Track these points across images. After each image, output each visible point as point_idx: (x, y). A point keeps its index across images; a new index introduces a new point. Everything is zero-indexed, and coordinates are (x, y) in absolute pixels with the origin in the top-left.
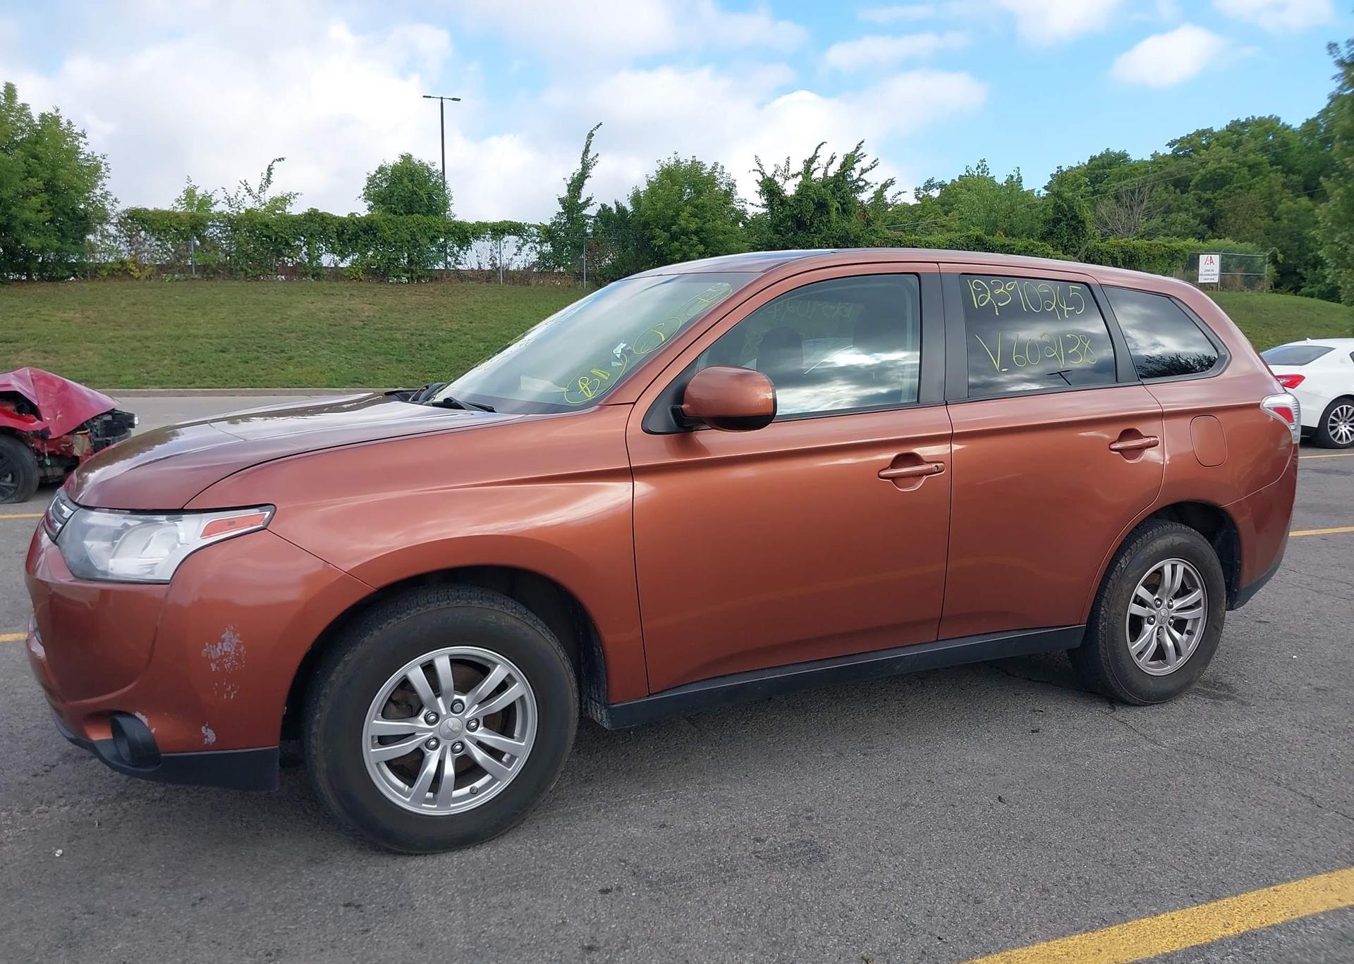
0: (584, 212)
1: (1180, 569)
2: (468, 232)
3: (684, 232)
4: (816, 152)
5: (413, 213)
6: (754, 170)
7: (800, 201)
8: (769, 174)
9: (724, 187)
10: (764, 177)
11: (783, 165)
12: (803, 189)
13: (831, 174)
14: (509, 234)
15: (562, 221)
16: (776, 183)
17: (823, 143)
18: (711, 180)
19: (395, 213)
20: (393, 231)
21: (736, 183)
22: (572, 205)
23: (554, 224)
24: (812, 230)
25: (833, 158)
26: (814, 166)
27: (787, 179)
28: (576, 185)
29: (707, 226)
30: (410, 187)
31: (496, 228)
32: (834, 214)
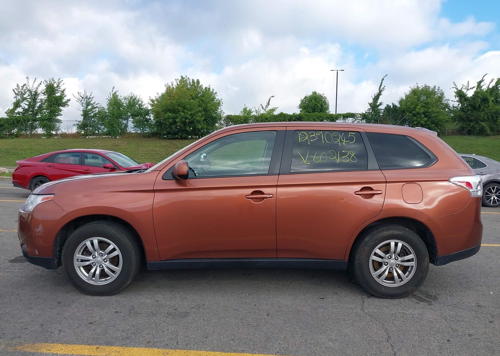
0: (379, 108)
2: (334, 117)
3: (418, 113)
4: (483, 78)
5: (315, 112)
6: (453, 88)
7: (474, 98)
8: (459, 89)
9: (439, 95)
10: (457, 90)
11: (466, 84)
12: (476, 93)
13: (491, 87)
14: (350, 117)
15: (370, 111)
16: (463, 92)
17: (486, 74)
18: (433, 93)
19: (309, 112)
20: (307, 119)
21: (444, 93)
22: (374, 106)
23: (366, 113)
24: (480, 110)
25: (492, 80)
26: (482, 84)
27: (468, 90)
28: (376, 98)
29: (429, 110)
30: (315, 103)
31: (344, 115)
32: (491, 103)
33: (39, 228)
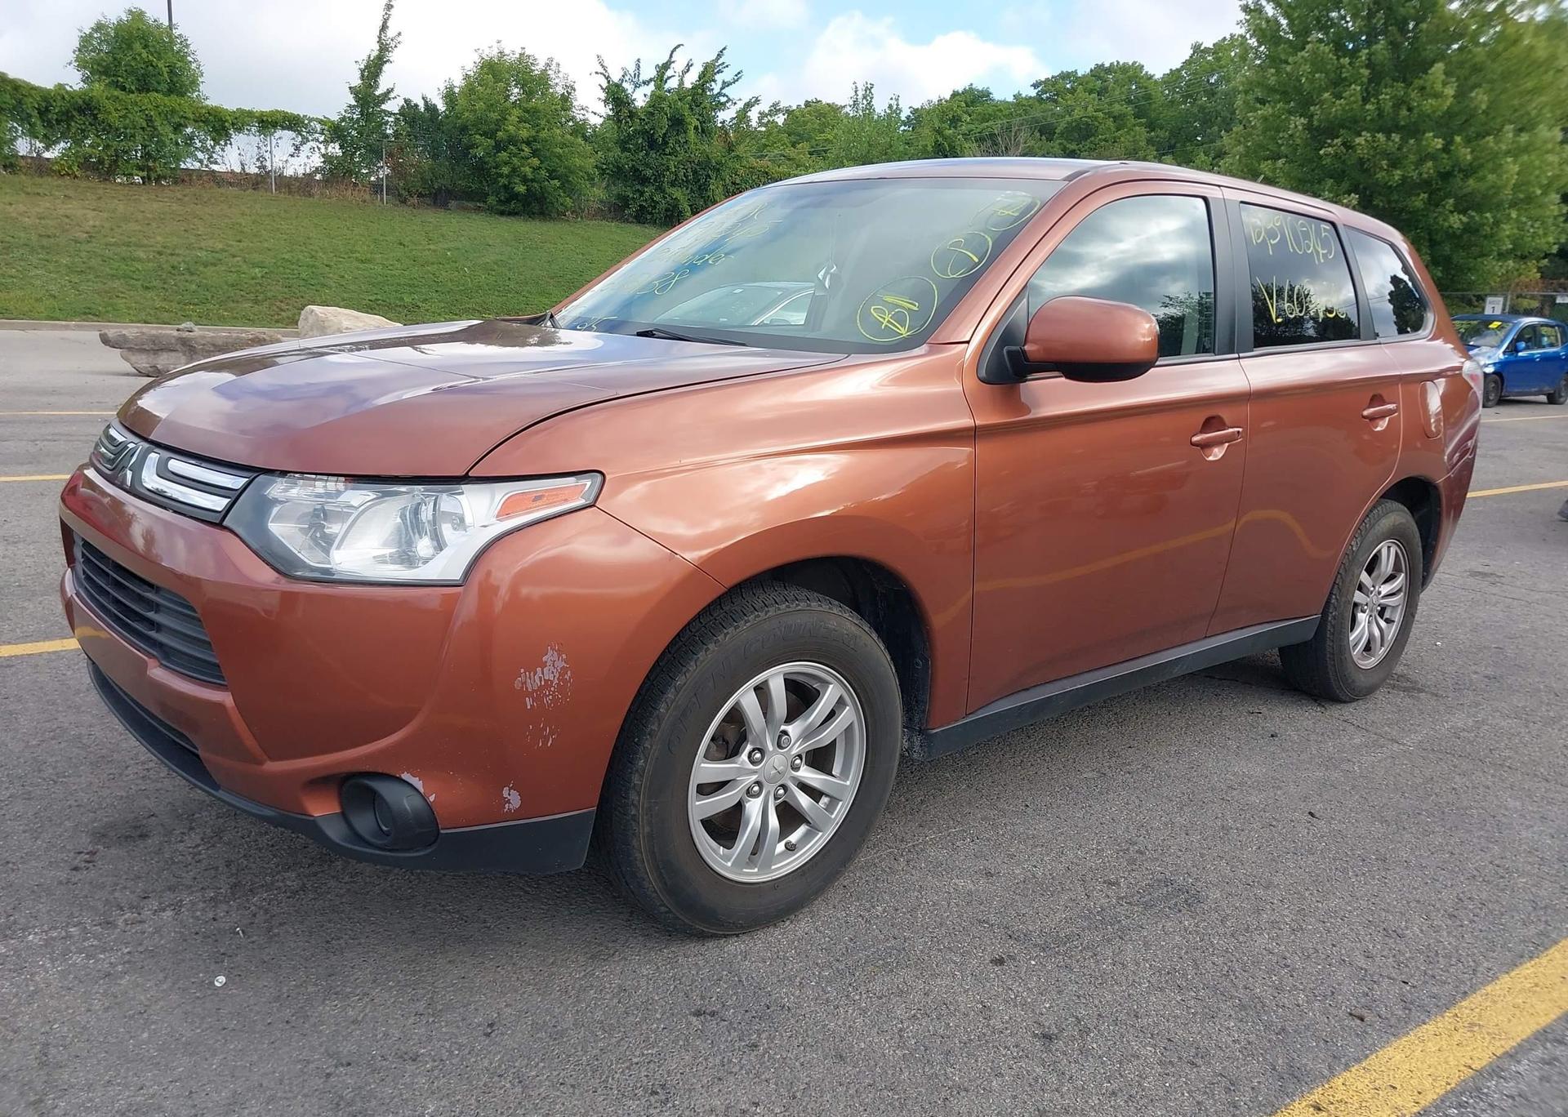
0: (383, 107)
1: (1393, 550)
2: (226, 121)
5: (148, 91)
10: (610, 85)
14: (283, 128)
15: (354, 116)
19: (123, 88)
21: (575, 90)
22: (367, 97)
23: (343, 119)
28: (372, 71)
33: (543, 665)
